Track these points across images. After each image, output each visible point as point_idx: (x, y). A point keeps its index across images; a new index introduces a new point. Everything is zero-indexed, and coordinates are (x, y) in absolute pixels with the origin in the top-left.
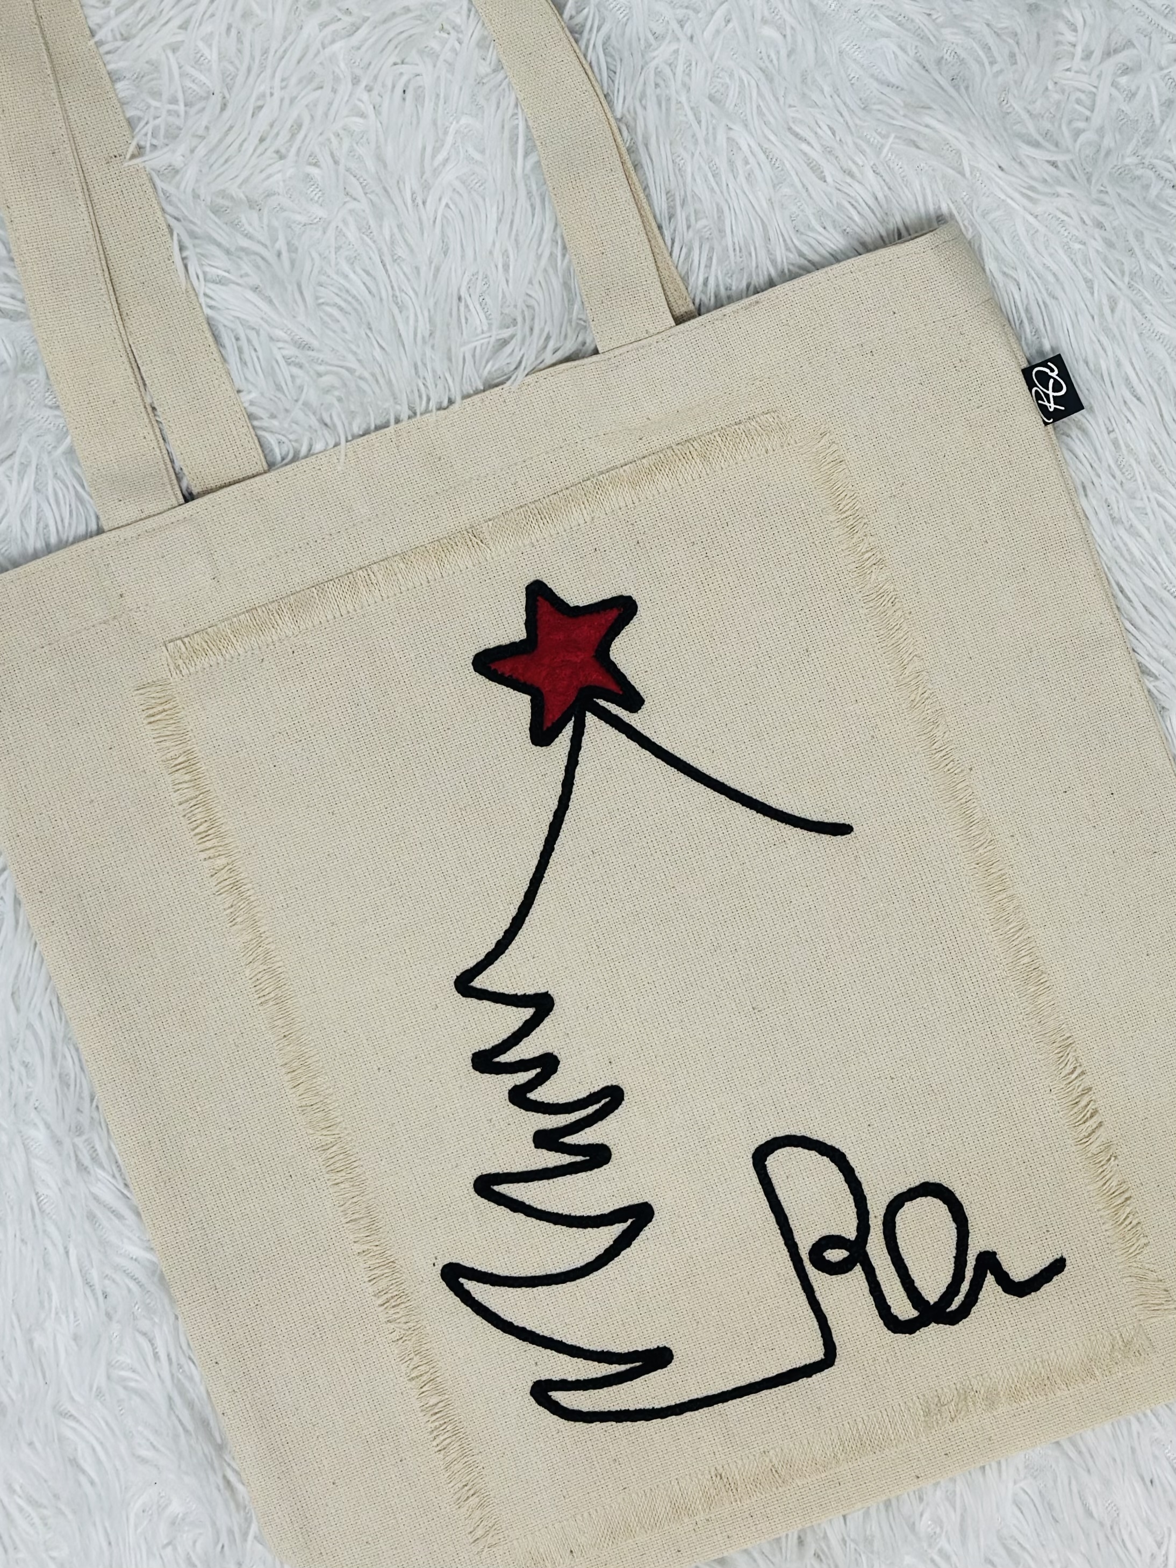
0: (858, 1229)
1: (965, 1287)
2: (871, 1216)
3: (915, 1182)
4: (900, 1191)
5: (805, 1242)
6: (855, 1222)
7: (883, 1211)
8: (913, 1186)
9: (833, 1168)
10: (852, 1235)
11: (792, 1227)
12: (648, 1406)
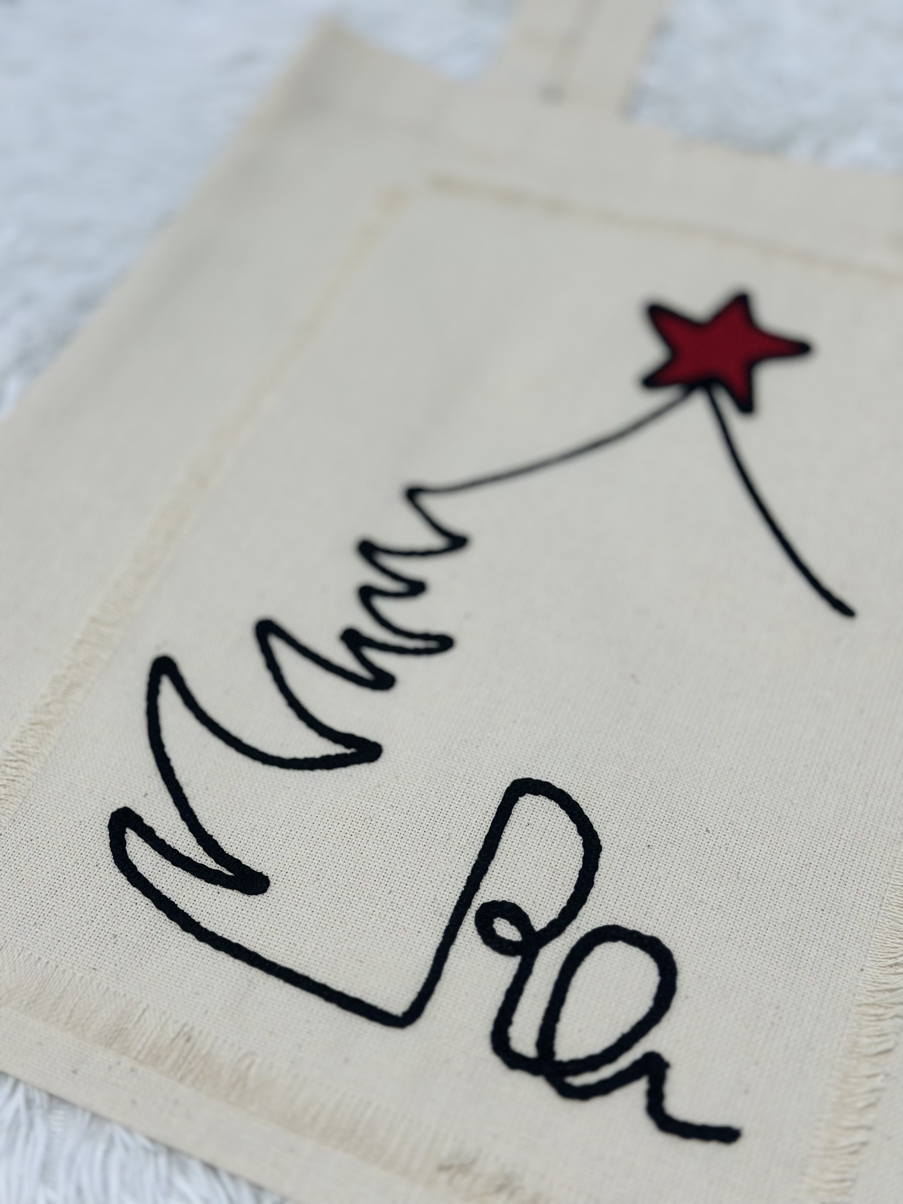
0: (552, 924)
1: (607, 1072)
2: (575, 924)
3: (647, 929)
4: (624, 925)
5: (487, 893)
6: (554, 915)
7: (589, 929)
8: (642, 931)
9: (580, 851)
10: (539, 923)
11: (490, 869)
12: (196, 917)
